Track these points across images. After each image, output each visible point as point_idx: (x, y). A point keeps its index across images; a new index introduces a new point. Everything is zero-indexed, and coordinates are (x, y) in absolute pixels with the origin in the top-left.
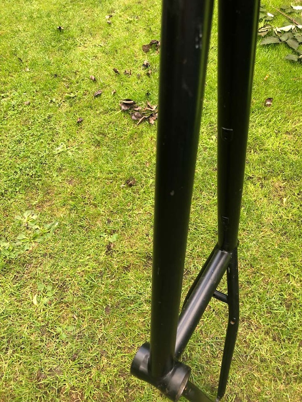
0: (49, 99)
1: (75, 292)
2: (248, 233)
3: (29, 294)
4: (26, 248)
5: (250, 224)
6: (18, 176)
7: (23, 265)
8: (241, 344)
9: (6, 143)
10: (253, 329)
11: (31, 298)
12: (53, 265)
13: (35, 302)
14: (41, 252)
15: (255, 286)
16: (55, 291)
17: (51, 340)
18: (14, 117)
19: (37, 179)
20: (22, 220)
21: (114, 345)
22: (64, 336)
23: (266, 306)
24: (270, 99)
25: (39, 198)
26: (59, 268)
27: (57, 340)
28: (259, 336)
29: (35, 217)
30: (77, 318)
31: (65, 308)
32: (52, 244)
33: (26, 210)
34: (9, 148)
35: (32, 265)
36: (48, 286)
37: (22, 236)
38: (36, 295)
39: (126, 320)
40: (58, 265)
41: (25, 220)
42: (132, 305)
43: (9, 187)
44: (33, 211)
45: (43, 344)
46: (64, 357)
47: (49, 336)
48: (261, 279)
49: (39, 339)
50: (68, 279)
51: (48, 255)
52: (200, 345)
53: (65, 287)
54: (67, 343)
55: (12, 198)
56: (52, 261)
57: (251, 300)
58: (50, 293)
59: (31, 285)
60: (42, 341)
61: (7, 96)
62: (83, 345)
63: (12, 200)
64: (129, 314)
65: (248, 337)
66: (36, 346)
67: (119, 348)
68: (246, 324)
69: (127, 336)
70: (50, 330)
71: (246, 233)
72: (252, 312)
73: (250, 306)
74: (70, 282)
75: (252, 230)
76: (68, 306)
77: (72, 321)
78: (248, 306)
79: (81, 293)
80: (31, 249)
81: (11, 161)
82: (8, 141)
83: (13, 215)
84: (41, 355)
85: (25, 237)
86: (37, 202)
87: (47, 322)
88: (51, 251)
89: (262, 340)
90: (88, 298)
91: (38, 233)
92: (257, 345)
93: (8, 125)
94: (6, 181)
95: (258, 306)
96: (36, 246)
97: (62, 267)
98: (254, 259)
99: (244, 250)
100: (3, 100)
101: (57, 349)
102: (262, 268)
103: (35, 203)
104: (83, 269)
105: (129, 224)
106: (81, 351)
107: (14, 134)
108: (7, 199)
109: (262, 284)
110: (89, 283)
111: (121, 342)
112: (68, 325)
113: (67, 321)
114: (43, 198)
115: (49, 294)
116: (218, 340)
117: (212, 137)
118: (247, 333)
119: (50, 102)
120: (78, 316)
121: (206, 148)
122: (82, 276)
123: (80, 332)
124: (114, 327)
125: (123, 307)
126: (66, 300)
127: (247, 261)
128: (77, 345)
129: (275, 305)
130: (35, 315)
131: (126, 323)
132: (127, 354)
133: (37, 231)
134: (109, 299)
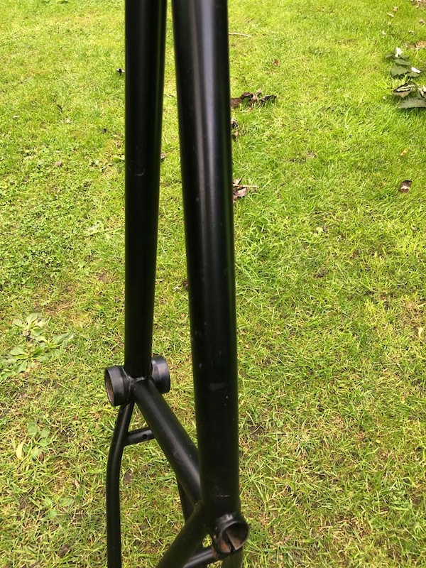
0: (91, 161)
1: (82, 444)
2: (360, 376)
3: (13, 440)
4: (21, 369)
5: (364, 362)
6: (27, 263)
7: (12, 393)
8: (335, 558)
9: (20, 215)
10: (357, 534)
11: (14, 447)
12: (57, 398)
13: (19, 455)
14: (42, 377)
15: (364, 461)
16: (54, 438)
17: (33, 517)
18: (37, 181)
19: (54, 269)
20: (24, 326)
21: (130, 537)
22: (53, 513)
23: (380, 497)
24: (407, 182)
25: (52, 296)
26: (64, 404)
27: (42, 520)
28: (366, 548)
29: (41, 324)
30: (78, 486)
31: (64, 467)
32: (59, 367)
33: (31, 312)
34: (22, 222)
35: (26, 395)
36: (44, 430)
37: (18, 350)
38: (23, 443)
39: (154, 496)
40: (63, 400)
41: (28, 328)
42: (167, 474)
43: (14, 277)
44: (41, 315)
45: (20, 523)
46: (48, 549)
47: (31, 512)
48: (374, 452)
49: (15, 515)
50: (74, 423)
51: (52, 383)
52: (266, 553)
53: (68, 433)
54: (57, 525)
55: (13, 293)
56: (55, 393)
57: (357, 484)
58: (45, 441)
59: (18, 426)
60: (19, 518)
61: (34, 153)
62: (80, 532)
63: (14, 296)
64: (161, 487)
65: (347, 546)
66: (8, 526)
67: (137, 543)
68: (345, 524)
69: (152, 524)
70: (33, 501)
71: (357, 376)
72: (357, 504)
73: (353, 495)
74: (77, 427)
75: (367, 372)
76: (68, 465)
77: (70, 490)
78: (351, 494)
79: (92, 446)
80: (28, 371)
81: (22, 240)
82: (23, 213)
83: (11, 318)
84: (14, 541)
85: (22, 353)
86: (48, 302)
87: (32, 488)
88: (57, 376)
89: (370, 554)
90: (100, 455)
91: (43, 349)
92: (360, 563)
93: (27, 192)
94: (9, 269)
95: (367, 496)
96: (36, 367)
97: (69, 403)
98: (367, 418)
99: (351, 403)
100: (27, 158)
101: (40, 534)
102: (378, 433)
103: (45, 304)
104: (100, 409)
105: (178, 346)
106: (77, 543)
107: (33, 204)
108: (6, 294)
109: (376, 459)
110: (106, 432)
111: (141, 532)
112: (64, 496)
113: (63, 490)
114: (59, 296)
115: (44, 444)
116: (298, 548)
117: (318, 229)
118: (347, 541)
119: (90, 164)
120: (81, 483)
121: (307, 244)
122: (97, 420)
123: (80, 509)
124: (134, 506)
125: (152, 476)
126: (66, 454)
127: (355, 421)
128: (71, 531)
129: (394, 497)
130: (16, 474)
131: (154, 503)
132: (147, 555)
133: (42, 344)
134: (134, 461)
